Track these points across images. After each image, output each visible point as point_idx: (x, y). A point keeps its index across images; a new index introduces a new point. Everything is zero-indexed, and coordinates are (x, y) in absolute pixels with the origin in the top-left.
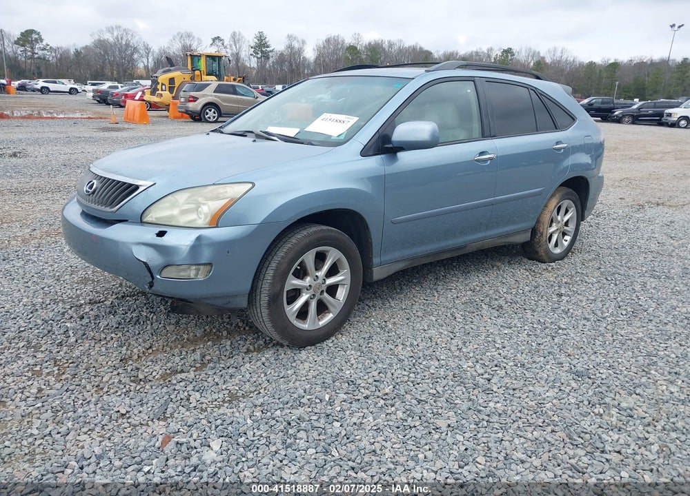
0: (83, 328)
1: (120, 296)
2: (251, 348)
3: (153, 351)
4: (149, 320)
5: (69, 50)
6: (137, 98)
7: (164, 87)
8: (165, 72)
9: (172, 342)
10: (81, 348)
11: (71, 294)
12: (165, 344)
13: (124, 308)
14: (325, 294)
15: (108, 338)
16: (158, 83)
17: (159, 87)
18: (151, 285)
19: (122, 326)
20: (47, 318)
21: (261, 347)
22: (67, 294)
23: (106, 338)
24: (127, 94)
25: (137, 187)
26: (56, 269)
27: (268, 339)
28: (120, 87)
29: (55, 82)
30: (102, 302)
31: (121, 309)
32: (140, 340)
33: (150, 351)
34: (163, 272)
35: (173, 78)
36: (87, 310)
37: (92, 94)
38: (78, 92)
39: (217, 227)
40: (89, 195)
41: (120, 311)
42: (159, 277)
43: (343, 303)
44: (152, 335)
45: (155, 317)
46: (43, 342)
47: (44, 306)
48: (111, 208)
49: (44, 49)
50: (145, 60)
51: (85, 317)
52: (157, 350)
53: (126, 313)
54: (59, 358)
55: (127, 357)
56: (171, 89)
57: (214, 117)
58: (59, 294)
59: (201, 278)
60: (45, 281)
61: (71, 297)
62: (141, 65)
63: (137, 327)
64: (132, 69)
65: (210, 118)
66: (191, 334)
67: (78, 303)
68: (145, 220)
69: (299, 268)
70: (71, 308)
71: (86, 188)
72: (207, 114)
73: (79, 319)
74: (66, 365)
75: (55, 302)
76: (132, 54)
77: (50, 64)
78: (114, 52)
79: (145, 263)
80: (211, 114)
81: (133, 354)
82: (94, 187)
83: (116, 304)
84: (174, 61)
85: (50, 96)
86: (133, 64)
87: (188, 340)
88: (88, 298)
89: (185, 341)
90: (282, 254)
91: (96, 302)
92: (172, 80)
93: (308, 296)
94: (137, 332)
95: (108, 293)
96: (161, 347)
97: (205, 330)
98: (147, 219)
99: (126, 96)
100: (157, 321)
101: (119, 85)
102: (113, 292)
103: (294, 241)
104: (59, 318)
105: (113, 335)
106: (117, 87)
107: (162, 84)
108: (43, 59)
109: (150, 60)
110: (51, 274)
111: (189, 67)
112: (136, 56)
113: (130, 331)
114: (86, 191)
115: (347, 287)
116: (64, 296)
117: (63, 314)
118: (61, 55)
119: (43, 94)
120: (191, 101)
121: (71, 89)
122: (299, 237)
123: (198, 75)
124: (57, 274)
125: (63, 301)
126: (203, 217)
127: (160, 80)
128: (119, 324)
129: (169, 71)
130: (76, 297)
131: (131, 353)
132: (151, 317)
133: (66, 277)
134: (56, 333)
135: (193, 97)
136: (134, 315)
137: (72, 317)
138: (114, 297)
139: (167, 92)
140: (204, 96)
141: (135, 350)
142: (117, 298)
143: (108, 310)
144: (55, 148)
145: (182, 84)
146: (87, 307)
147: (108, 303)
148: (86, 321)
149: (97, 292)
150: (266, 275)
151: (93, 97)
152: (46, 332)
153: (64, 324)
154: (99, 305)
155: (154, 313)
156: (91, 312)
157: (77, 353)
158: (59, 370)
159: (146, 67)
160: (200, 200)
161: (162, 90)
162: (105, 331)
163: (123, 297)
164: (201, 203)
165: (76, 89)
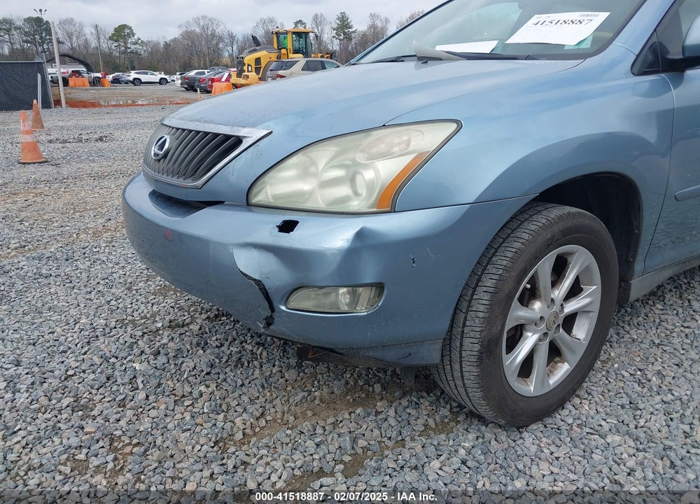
0: (157, 373)
1: (212, 315)
2: (431, 422)
3: (267, 422)
4: (256, 359)
5: (159, 43)
6: (223, 79)
7: (250, 68)
8: (251, 52)
9: (296, 406)
10: (153, 413)
11: (146, 311)
12: (286, 409)
13: (218, 336)
14: (561, 330)
15: (196, 394)
16: (244, 64)
17: (245, 68)
18: (269, 322)
19: (217, 370)
20: (108, 354)
21: (446, 420)
22: (140, 311)
23: (191, 392)
24: (213, 79)
25: (239, 141)
26: (128, 273)
27: (454, 404)
28: (206, 73)
29: (146, 74)
30: (188, 324)
31: (214, 338)
32: (245, 398)
33: (262, 422)
34: (292, 298)
35: (260, 58)
36: (165, 341)
37: (180, 82)
38: (168, 82)
39: (393, 210)
40: (159, 161)
41: (213, 342)
42: (283, 308)
43: (586, 343)
44: (263, 387)
45: (265, 353)
46: (98, 397)
47: (107, 331)
48: (195, 180)
49: (136, 43)
50: (229, 49)
51: (162, 351)
52: (274, 420)
53: (222, 345)
54: (118, 433)
55: (225, 435)
56: (257, 70)
58: (129, 311)
59: (362, 311)
60: (113, 290)
61: (145, 317)
62: (226, 54)
63: (239, 372)
64: (218, 58)
66: (326, 390)
67: (153, 328)
68: (255, 200)
69: (529, 286)
70: (143, 336)
71: (154, 150)
73: (152, 357)
74: (128, 449)
75: (122, 323)
76: (218, 44)
77: (142, 58)
78: (200, 43)
79: (258, 283)
81: (235, 430)
82: (166, 146)
83: (207, 330)
84: (260, 40)
85: (142, 87)
86: (219, 54)
87: (321, 400)
88: (167, 318)
89: (317, 402)
90: (505, 263)
91: (178, 326)
92: (258, 61)
93: (536, 337)
94: (239, 382)
95: (196, 311)
96: (279, 415)
97: (347, 383)
98: (259, 198)
99: (213, 80)
100: (268, 361)
101: (206, 71)
102: (202, 309)
103: (526, 236)
104: (124, 354)
105: (203, 388)
106: (204, 73)
107: (249, 65)
108: (136, 53)
109: (234, 48)
110: (121, 281)
111: (275, 46)
112: (221, 45)
113: (228, 380)
114: (155, 154)
115: (595, 316)
116: (135, 314)
117: (131, 347)
118: (152, 49)
119: (135, 85)
121: (161, 79)
122: (533, 227)
123: (284, 54)
124: (129, 281)
125: (133, 322)
126: (363, 191)
127: (246, 61)
128: (212, 366)
129: (255, 51)
130: (152, 316)
131: (232, 428)
132: (258, 352)
133: (140, 285)
134: (119, 381)
136: (234, 349)
137: (142, 352)
138: (204, 316)
139: (254, 73)
140: (291, 74)
141: (238, 421)
142: (208, 318)
143: (195, 341)
144: (142, 132)
145: (269, 63)
146: (166, 334)
147: (195, 327)
148: (162, 359)
149: (181, 309)
150: (473, 303)
151: (181, 84)
152: (103, 379)
153: (131, 364)
154: (182, 330)
155: (263, 345)
156: (171, 344)
157: (146, 424)
158: (115, 459)
159: (231, 56)
160: (360, 158)
161: (248, 72)
162: (190, 379)
163: (216, 316)
164: (359, 165)
165: (166, 79)
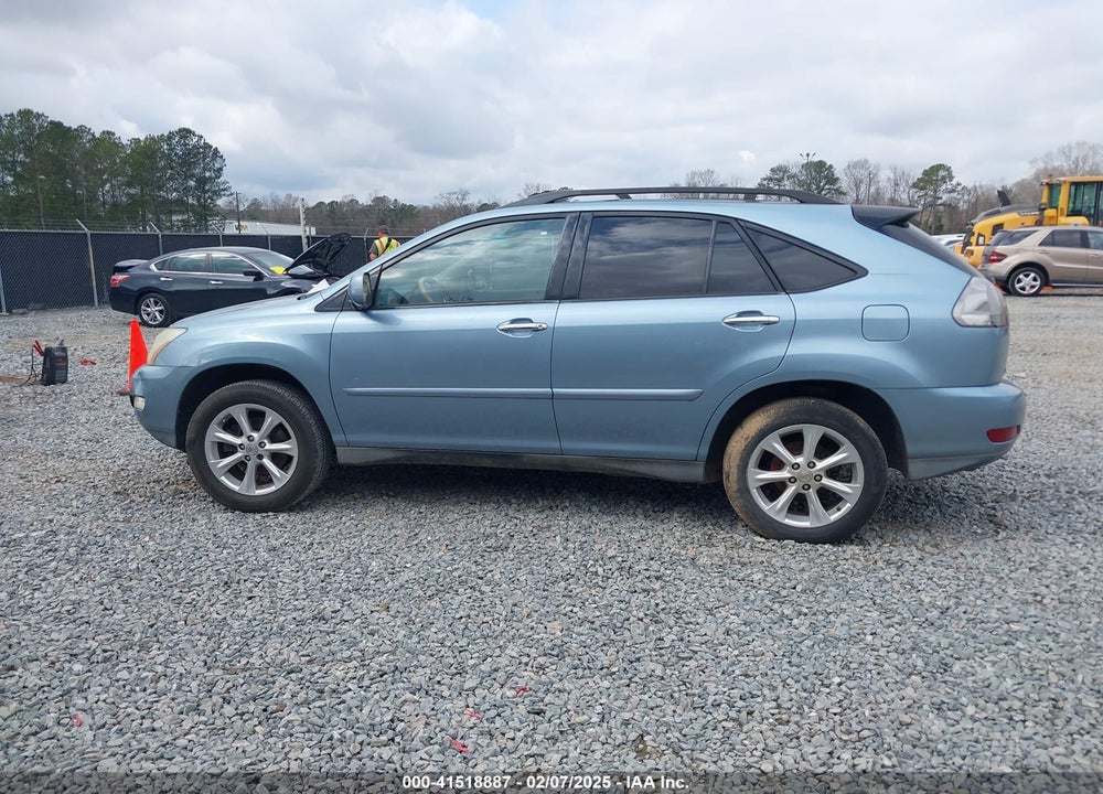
7: (981, 239)
8: (989, 215)
16: (973, 234)
17: (973, 239)
35: (1002, 224)
43: (290, 477)
49: (952, 191)
57: (1033, 287)
65: (1023, 289)
72: (1020, 281)
80: (1027, 281)
84: (1010, 196)
92: (998, 227)
107: (979, 235)
108: (949, 205)
115: (295, 460)
120: (994, 261)
123: (1051, 217)
127: (977, 229)
129: (998, 213)
135: (998, 254)
140: (1017, 252)
161: (978, 245)
